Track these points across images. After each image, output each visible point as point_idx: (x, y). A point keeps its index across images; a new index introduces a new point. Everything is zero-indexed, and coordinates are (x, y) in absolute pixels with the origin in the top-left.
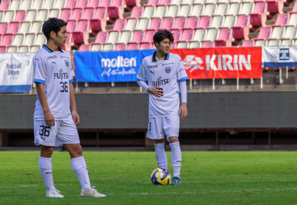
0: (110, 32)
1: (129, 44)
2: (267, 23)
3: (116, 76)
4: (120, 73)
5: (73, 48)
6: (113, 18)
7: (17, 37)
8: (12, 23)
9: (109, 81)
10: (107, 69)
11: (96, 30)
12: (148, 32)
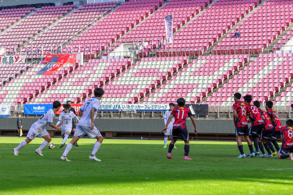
0: (36, 98)
1: (42, 102)
2: (88, 96)
3: (38, 112)
4: (39, 112)
5: (23, 103)
6: (37, 94)
7: (5, 99)
8: (3, 94)
9: (35, 114)
10: (35, 110)
11: (31, 97)
12: (49, 98)
